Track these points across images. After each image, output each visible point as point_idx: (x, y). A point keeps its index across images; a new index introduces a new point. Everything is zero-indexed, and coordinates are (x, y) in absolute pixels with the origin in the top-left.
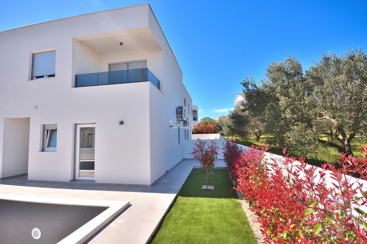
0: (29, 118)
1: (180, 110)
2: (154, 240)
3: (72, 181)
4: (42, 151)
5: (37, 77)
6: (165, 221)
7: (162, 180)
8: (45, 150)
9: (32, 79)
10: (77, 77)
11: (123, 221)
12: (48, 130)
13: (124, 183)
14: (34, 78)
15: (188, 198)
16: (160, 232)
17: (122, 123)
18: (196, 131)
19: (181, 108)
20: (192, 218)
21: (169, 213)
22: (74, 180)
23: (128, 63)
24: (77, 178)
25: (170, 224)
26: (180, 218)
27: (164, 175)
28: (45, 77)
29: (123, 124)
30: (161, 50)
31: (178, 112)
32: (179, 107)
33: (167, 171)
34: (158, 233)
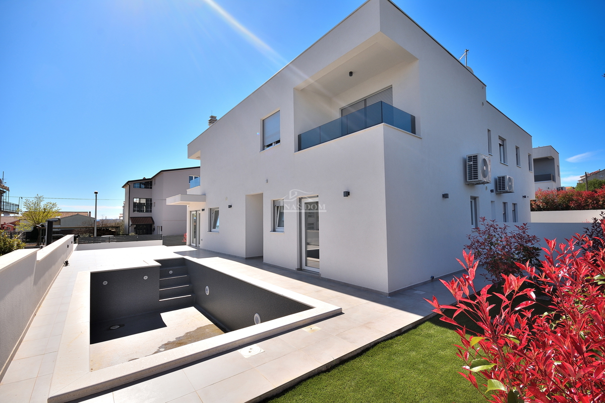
0: (262, 194)
1: (472, 163)
2: (341, 366)
3: (298, 269)
4: (274, 231)
5: (269, 146)
6: (376, 348)
7: (416, 290)
8: (276, 230)
9: (263, 149)
10: (300, 137)
11: (319, 329)
12: (278, 207)
13: (353, 284)
14: (266, 147)
15: (445, 329)
16: (358, 359)
17: (347, 194)
18: (547, 203)
19: (474, 158)
20: (424, 362)
21: (390, 341)
22: (300, 269)
23: (365, 100)
24: (304, 267)
25: (380, 357)
26: (402, 355)
27: (425, 283)
28: (273, 144)
29: (349, 195)
30: (415, 59)
31: (467, 166)
32: (470, 158)
33: (433, 278)
34: (353, 359)
